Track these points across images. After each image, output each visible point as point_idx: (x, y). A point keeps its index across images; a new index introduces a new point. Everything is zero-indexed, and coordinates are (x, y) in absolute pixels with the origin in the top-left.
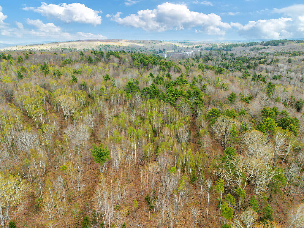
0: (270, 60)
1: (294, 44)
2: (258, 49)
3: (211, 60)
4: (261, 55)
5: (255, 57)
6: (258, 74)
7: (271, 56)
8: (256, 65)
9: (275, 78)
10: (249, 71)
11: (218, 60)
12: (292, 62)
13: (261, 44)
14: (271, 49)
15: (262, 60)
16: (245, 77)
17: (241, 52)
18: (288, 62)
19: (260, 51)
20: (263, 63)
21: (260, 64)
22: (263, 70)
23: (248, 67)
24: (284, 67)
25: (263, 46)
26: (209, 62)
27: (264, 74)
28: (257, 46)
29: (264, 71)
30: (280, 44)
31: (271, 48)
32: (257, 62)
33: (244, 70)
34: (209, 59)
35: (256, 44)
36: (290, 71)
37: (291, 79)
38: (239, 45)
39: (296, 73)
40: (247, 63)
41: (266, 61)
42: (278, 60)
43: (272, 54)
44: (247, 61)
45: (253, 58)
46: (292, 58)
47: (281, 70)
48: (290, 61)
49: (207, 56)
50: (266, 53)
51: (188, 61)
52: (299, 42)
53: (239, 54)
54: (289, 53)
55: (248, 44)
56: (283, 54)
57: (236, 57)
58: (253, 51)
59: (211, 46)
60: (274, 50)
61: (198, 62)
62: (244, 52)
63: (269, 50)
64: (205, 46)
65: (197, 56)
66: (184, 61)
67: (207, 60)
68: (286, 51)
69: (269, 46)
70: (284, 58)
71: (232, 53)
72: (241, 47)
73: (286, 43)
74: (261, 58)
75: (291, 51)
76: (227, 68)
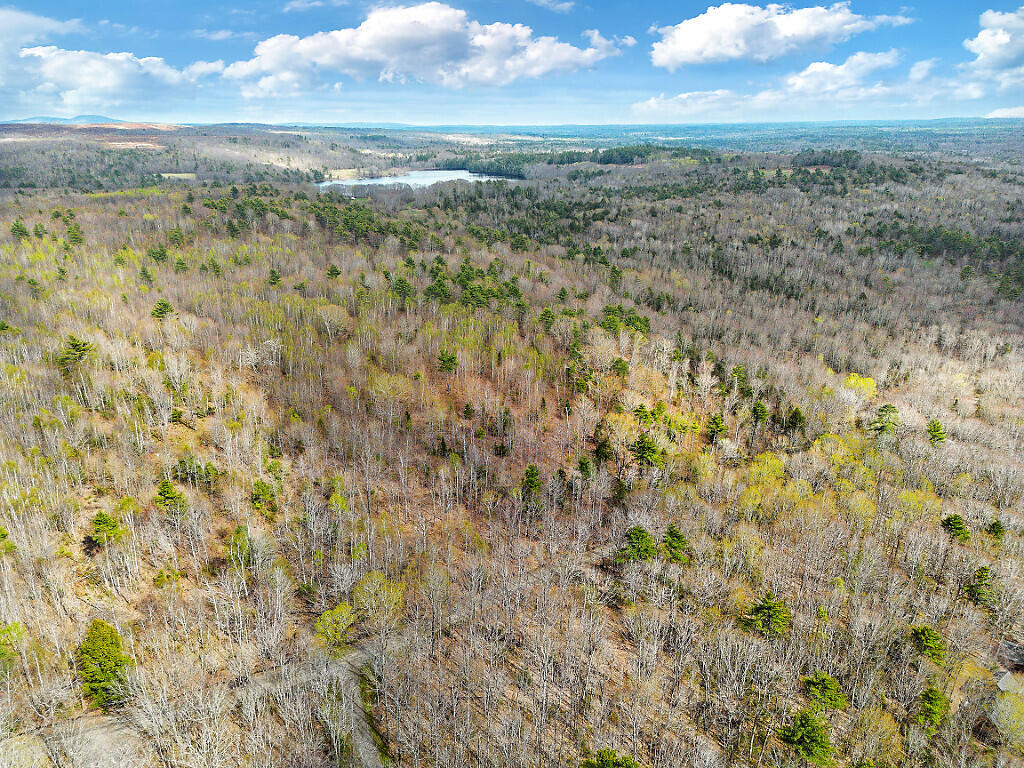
0: (614, 211)
1: (665, 161)
2: (588, 177)
3: (485, 209)
4: (594, 196)
5: (584, 201)
6: (594, 245)
7: (616, 200)
8: (587, 224)
9: (625, 254)
10: (576, 239)
11: (500, 210)
12: (659, 215)
13: (594, 158)
14: (617, 177)
15: (598, 211)
16: (570, 256)
17: (550, 185)
18: (650, 216)
19: (592, 183)
20: (602, 219)
21: (595, 220)
22: (603, 236)
23: (572, 227)
24: (641, 225)
25: (599, 167)
26: (482, 215)
27: (604, 245)
28: (582, 166)
29: (605, 237)
30: (636, 158)
31: (617, 172)
32: (590, 214)
33: (564, 236)
34: (478, 208)
35: (580, 157)
36: (655, 238)
37: (654, 254)
38: (540, 158)
39: (664, 241)
40: (568, 217)
41: (606, 213)
42: (630, 210)
43: (618, 192)
44: (566, 212)
45: (580, 204)
46: (658, 205)
47: (637, 234)
48: (653, 213)
49: (472, 199)
50: (605, 190)
51: (431, 215)
52: (676, 155)
53: (546, 192)
54: (654, 191)
55: (562, 156)
56: (640, 192)
57: (540, 200)
58: (577, 180)
59: (463, 157)
60: (624, 181)
61: (455, 217)
62: (556, 184)
63: (612, 179)
64: (444, 156)
65: (447, 200)
66: (420, 214)
67: (475, 209)
68: (649, 184)
69: (611, 167)
70: (643, 204)
71: (529, 190)
72: (545, 165)
73: (650, 158)
74: (596, 206)
75: (659, 182)
76: (527, 231)
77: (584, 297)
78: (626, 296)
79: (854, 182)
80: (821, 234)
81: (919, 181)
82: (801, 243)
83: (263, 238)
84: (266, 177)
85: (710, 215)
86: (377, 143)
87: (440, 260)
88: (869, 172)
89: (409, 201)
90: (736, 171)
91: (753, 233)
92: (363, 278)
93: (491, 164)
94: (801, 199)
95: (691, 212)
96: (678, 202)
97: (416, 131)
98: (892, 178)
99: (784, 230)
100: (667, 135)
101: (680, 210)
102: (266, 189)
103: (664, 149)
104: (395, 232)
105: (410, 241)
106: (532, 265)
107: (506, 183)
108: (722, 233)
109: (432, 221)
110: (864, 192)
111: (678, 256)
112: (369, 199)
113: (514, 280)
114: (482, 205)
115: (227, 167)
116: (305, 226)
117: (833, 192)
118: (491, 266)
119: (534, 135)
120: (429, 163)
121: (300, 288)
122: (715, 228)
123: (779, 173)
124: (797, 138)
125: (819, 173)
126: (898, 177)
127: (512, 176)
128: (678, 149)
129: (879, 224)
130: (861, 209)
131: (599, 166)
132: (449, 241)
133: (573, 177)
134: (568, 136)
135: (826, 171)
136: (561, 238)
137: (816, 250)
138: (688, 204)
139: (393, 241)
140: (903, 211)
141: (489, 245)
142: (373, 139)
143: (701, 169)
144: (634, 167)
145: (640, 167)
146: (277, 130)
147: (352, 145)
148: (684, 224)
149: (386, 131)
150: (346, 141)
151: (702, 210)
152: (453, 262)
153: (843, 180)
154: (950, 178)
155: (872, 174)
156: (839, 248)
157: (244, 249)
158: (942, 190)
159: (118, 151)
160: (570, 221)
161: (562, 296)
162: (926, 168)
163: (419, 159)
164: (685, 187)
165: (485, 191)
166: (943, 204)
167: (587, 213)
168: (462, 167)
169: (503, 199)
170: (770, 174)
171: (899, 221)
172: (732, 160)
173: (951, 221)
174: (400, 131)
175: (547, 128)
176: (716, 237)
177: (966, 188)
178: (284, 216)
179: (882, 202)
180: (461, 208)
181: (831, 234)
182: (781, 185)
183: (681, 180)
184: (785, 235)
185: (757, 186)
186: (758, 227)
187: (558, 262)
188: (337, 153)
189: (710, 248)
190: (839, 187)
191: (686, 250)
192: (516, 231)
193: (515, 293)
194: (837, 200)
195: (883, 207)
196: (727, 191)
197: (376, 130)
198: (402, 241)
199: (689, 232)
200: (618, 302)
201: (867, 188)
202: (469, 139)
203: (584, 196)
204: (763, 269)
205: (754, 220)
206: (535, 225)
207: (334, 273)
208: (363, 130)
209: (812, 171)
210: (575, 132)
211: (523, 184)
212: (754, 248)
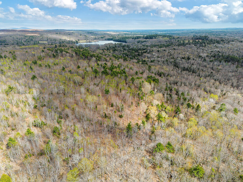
0: (149, 51)
1: (161, 39)
2: (142, 42)
3: (117, 50)
4: (144, 47)
6: (144, 59)
7: (149, 48)
8: (142, 54)
9: (152, 62)
10: (140, 58)
11: (121, 51)
12: (160, 52)
13: (143, 38)
14: (149, 42)
15: (145, 51)
16: (138, 62)
17: (133, 44)
18: (157, 52)
19: (143, 44)
20: (146, 53)
21: (144, 53)
23: (138, 55)
24: (155, 54)
26: (116, 52)
27: (146, 59)
28: (141, 40)
29: (146, 57)
30: (153, 38)
31: (149, 41)
32: (143, 51)
34: (115, 50)
35: (140, 37)
36: (159, 57)
37: (159, 61)
38: (130, 37)
39: (161, 58)
40: (137, 52)
41: (147, 51)
42: (152, 50)
43: (149, 46)
45: (140, 49)
46: (160, 49)
47: (154, 56)
48: (158, 51)
49: (114, 48)
50: (146, 46)
51: (104, 52)
52: (163, 37)
53: (132, 46)
54: (158, 46)
55: (136, 37)
56: (155, 46)
57: (131, 48)
58: (139, 43)
59: (112, 37)
60: (151, 43)
61: (110, 52)
62: (134, 44)
63: (148, 43)
64: (107, 37)
65: (108, 48)
66: (101, 51)
67: (114, 50)
68: (157, 44)
69: (148, 40)
70: (156, 49)
71: (128, 45)
72: (131, 39)
73: (157, 37)
74: (144, 49)
75: (159, 43)
76: (127, 56)
77: (142, 73)
78: (152, 73)
79: (208, 43)
80: (200, 56)
81: (223, 43)
82: (195, 59)
83: (62, 58)
84: (64, 42)
85: (172, 52)
86: (91, 34)
87: (106, 64)
88: (211, 41)
89: (98, 48)
90: (178, 41)
91: (183, 56)
92: (86, 69)
93: (119, 39)
94: (195, 48)
95: (168, 51)
96: (164, 48)
97: (100, 31)
98: (217, 43)
99: (191, 55)
100: (160, 32)
101: (165, 50)
102: (64, 45)
103: (160, 35)
104: (95, 57)
105: (98, 59)
106: (129, 65)
107: (122, 44)
108: (175, 56)
109: (104, 53)
110: (210, 46)
111: (165, 62)
112: (89, 48)
113: (124, 69)
114: (116, 49)
115: (55, 40)
116: (72, 55)
117: (203, 46)
118: (118, 65)
119: (129, 32)
120: (104, 39)
121: (70, 71)
122: (174, 55)
123: (189, 41)
124: (192, 33)
125: (199, 41)
126: (218, 42)
127: (123, 42)
128: (164, 36)
129: (214, 54)
130: (210, 50)
131: (144, 39)
132: (108, 59)
133: (138, 42)
134: (137, 32)
135: (200, 41)
136: (136, 57)
137: (199, 61)
138: (167, 49)
139: (94, 59)
140: (220, 51)
141: (118, 60)
142: (90, 33)
143: (170, 40)
144: (153, 40)
145: (155, 40)
146: (68, 31)
147: (85, 34)
148: (166, 54)
149: (93, 31)
150: (84, 33)
151: (170, 51)
152: (109, 64)
153: (205, 43)
154: (231, 42)
155: (212, 42)
156: (205, 60)
157: (57, 61)
158: (229, 46)
159: (29, 36)
160: (138, 53)
161: (136, 73)
162: (225, 40)
163: (101, 38)
164: (166, 45)
165: (117, 46)
166: (230, 49)
167: (142, 51)
168: (112, 40)
169: (121, 48)
170: (187, 42)
171: (219, 53)
172: (177, 38)
173: (232, 53)
174: (97, 31)
175: (132, 30)
176: (174, 57)
177: (235, 45)
178: (67, 52)
179: (215, 49)
180: (111, 50)
181: (202, 56)
182: (189, 44)
183: (165, 43)
184: (191, 57)
185: (184, 44)
186: (184, 55)
187: (135, 64)
188: (81, 37)
189: (173, 60)
190: (204, 45)
191: (167, 61)
192: (124, 56)
193: (124, 72)
194: (203, 48)
195: (215, 50)
196: (176, 46)
197: (91, 31)
198: (96, 59)
199: (167, 56)
200: (150, 75)
201: (211, 45)
202: (113, 33)
203: (141, 47)
204: (186, 66)
205: (183, 53)
206: (129, 54)
207: (79, 67)
208: (88, 31)
209: (197, 41)
210: (139, 31)
211: (126, 44)
212: (183, 60)
